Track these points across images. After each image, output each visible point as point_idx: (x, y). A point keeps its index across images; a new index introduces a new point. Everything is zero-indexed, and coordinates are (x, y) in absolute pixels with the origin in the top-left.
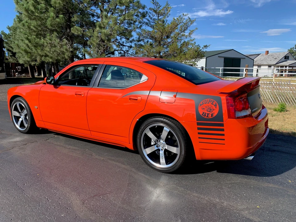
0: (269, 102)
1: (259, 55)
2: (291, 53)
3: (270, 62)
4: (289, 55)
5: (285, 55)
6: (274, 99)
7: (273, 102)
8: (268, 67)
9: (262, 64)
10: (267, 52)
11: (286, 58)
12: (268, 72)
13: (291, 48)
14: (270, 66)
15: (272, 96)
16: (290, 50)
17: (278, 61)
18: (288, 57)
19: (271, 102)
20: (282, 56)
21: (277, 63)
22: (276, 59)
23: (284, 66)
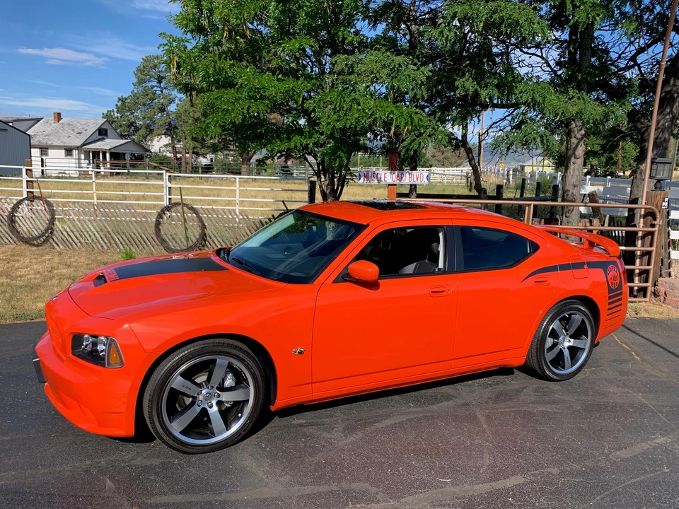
0: (98, 248)
1: (38, 120)
2: (109, 122)
3: (68, 139)
4: (107, 126)
5: (98, 127)
6: (107, 242)
7: (106, 248)
8: (63, 151)
9: (49, 143)
10: (58, 116)
11: (102, 133)
12: (68, 165)
13: (108, 111)
14: (69, 151)
15: (102, 235)
16: (107, 115)
17: (86, 138)
18: (106, 131)
19: (102, 246)
20: (92, 128)
21: (84, 144)
22: (81, 133)
23: (99, 152)
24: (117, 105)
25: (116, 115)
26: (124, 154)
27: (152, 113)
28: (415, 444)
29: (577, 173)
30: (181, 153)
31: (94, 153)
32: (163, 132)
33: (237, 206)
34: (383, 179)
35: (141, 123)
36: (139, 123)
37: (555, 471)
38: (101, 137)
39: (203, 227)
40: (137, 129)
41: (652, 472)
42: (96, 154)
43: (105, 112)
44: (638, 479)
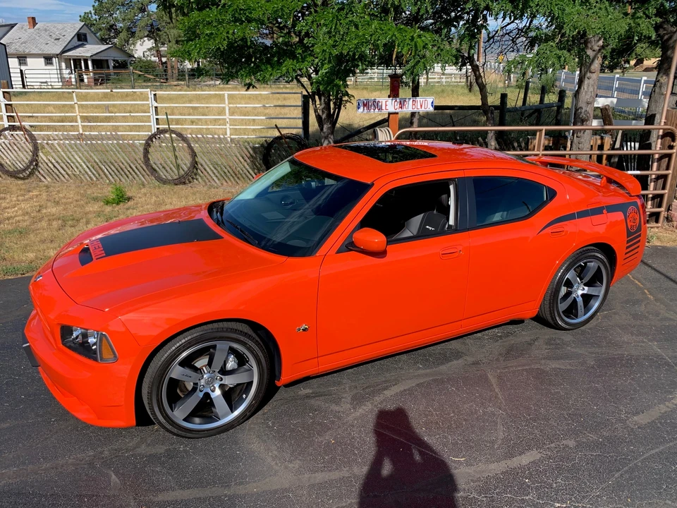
0: (87, 179)
1: (12, 26)
2: (87, 26)
3: (47, 46)
4: (85, 31)
5: (76, 32)
6: (95, 173)
7: (95, 179)
8: (43, 60)
9: (27, 51)
10: (33, 22)
11: (81, 38)
12: (48, 76)
13: (85, 13)
14: (48, 59)
15: (90, 166)
16: (84, 18)
17: (65, 45)
18: (85, 35)
19: (90, 177)
20: (70, 33)
21: (63, 52)
22: (58, 39)
23: (80, 60)
24: (93, 6)
25: (94, 17)
26: (107, 60)
27: (132, 14)
28: (426, 416)
29: (591, 89)
30: (165, 57)
31: (74, 60)
32: (146, 34)
33: (228, 125)
34: (384, 108)
35: (121, 25)
36: (120, 25)
37: (572, 443)
38: (81, 43)
39: (194, 155)
40: (117, 33)
41: (671, 441)
42: (77, 62)
43: (83, 15)
44: (657, 450)
